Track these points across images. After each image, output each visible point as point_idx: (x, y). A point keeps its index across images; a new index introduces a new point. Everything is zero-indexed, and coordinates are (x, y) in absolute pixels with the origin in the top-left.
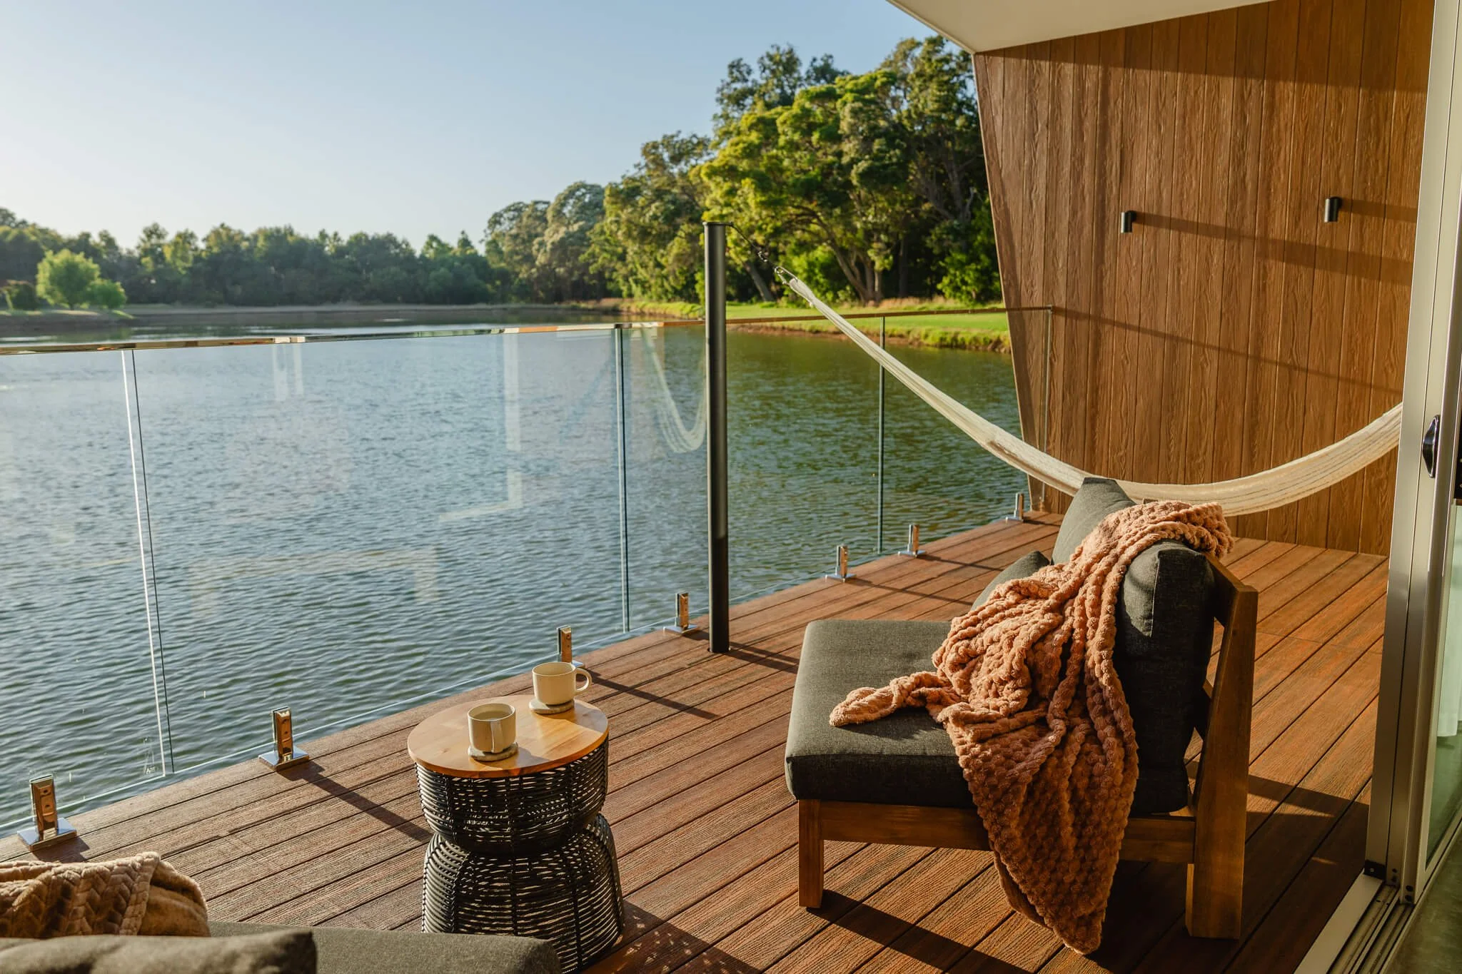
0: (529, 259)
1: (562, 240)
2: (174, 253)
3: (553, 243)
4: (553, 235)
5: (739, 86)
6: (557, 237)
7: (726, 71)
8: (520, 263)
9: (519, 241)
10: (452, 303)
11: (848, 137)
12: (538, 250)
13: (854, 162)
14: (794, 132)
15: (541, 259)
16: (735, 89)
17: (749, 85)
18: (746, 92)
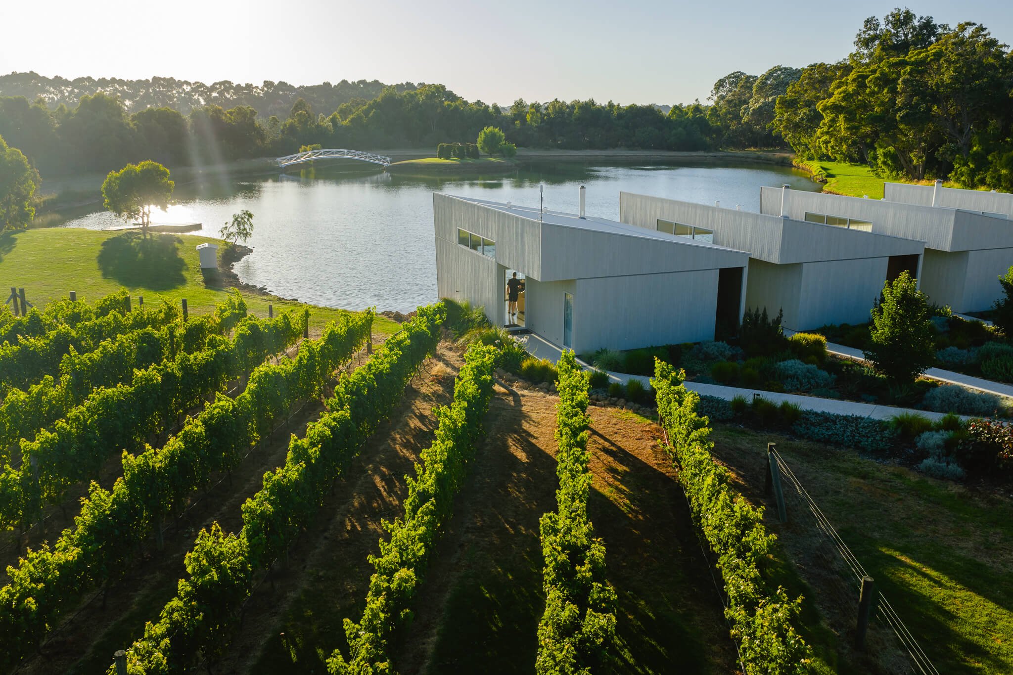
0: (737, 117)
1: (760, 107)
2: (532, 118)
3: (754, 110)
4: (754, 104)
5: (871, 33)
6: (757, 105)
7: (863, 24)
8: (731, 120)
9: (732, 105)
10: (683, 151)
11: (901, 94)
12: (744, 113)
13: (900, 109)
14: (875, 87)
15: (745, 119)
16: (869, 34)
17: (878, 32)
18: (876, 37)
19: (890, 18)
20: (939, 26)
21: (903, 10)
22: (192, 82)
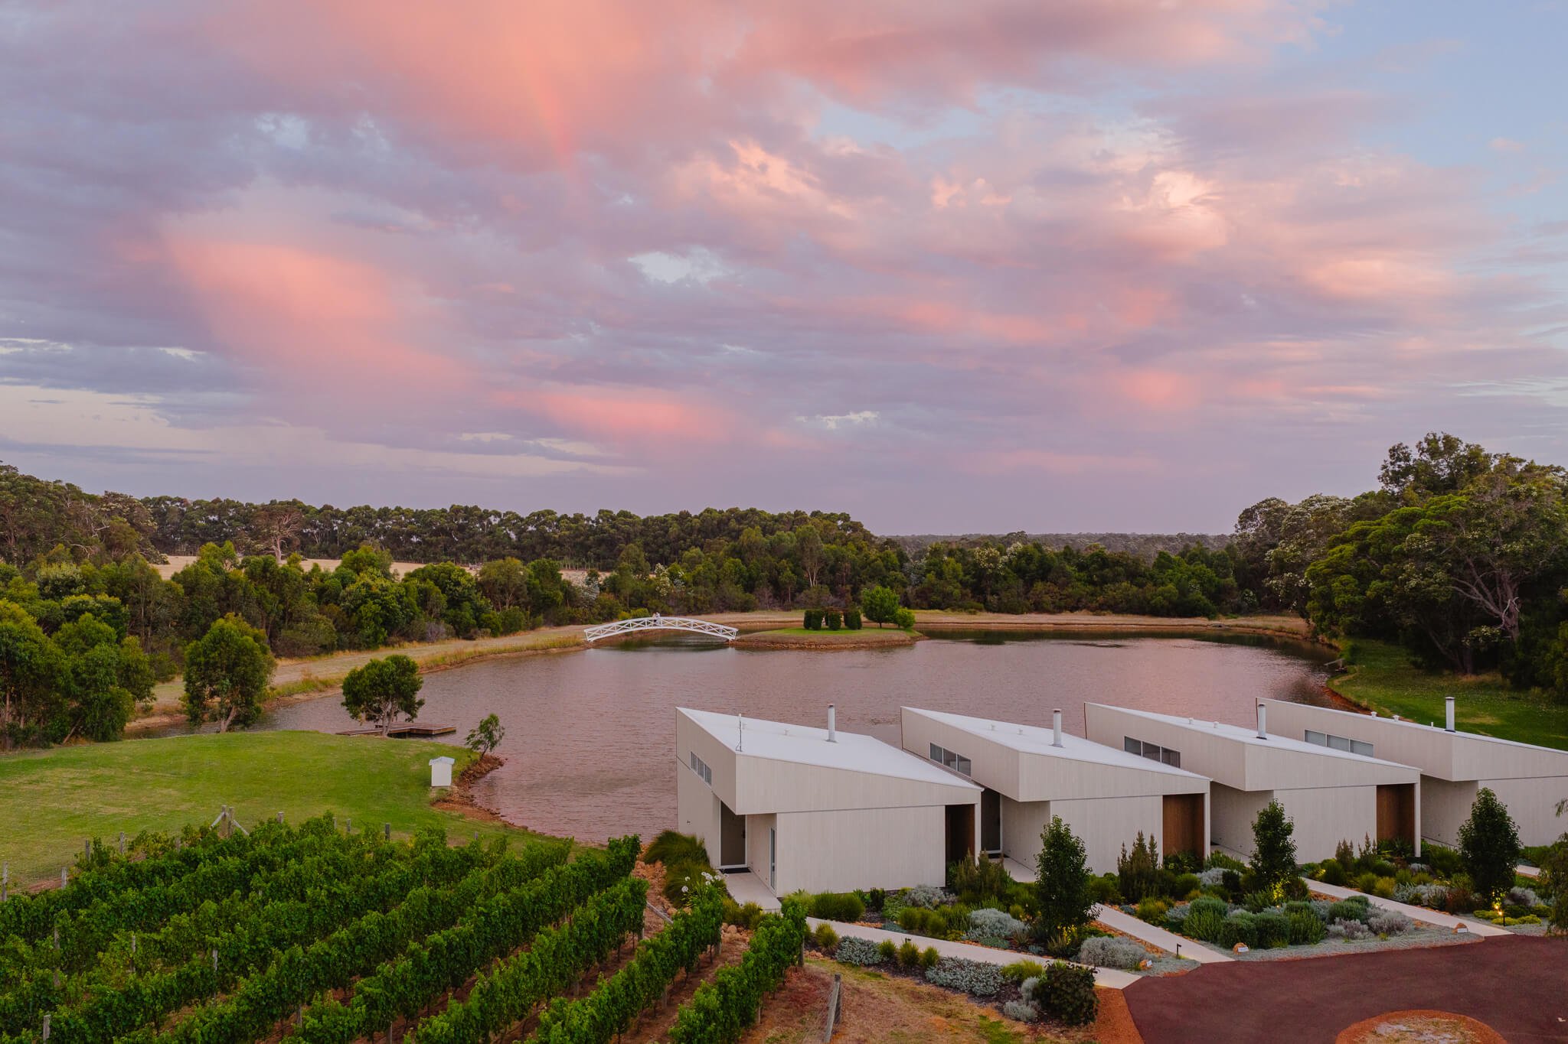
5: (1401, 464)
7: (1388, 453)
12: (1269, 562)
16: (1399, 466)
17: (1411, 463)
18: (1407, 471)
19: (1425, 445)
20: (1495, 456)
21: (1440, 435)
22: (503, 512)
